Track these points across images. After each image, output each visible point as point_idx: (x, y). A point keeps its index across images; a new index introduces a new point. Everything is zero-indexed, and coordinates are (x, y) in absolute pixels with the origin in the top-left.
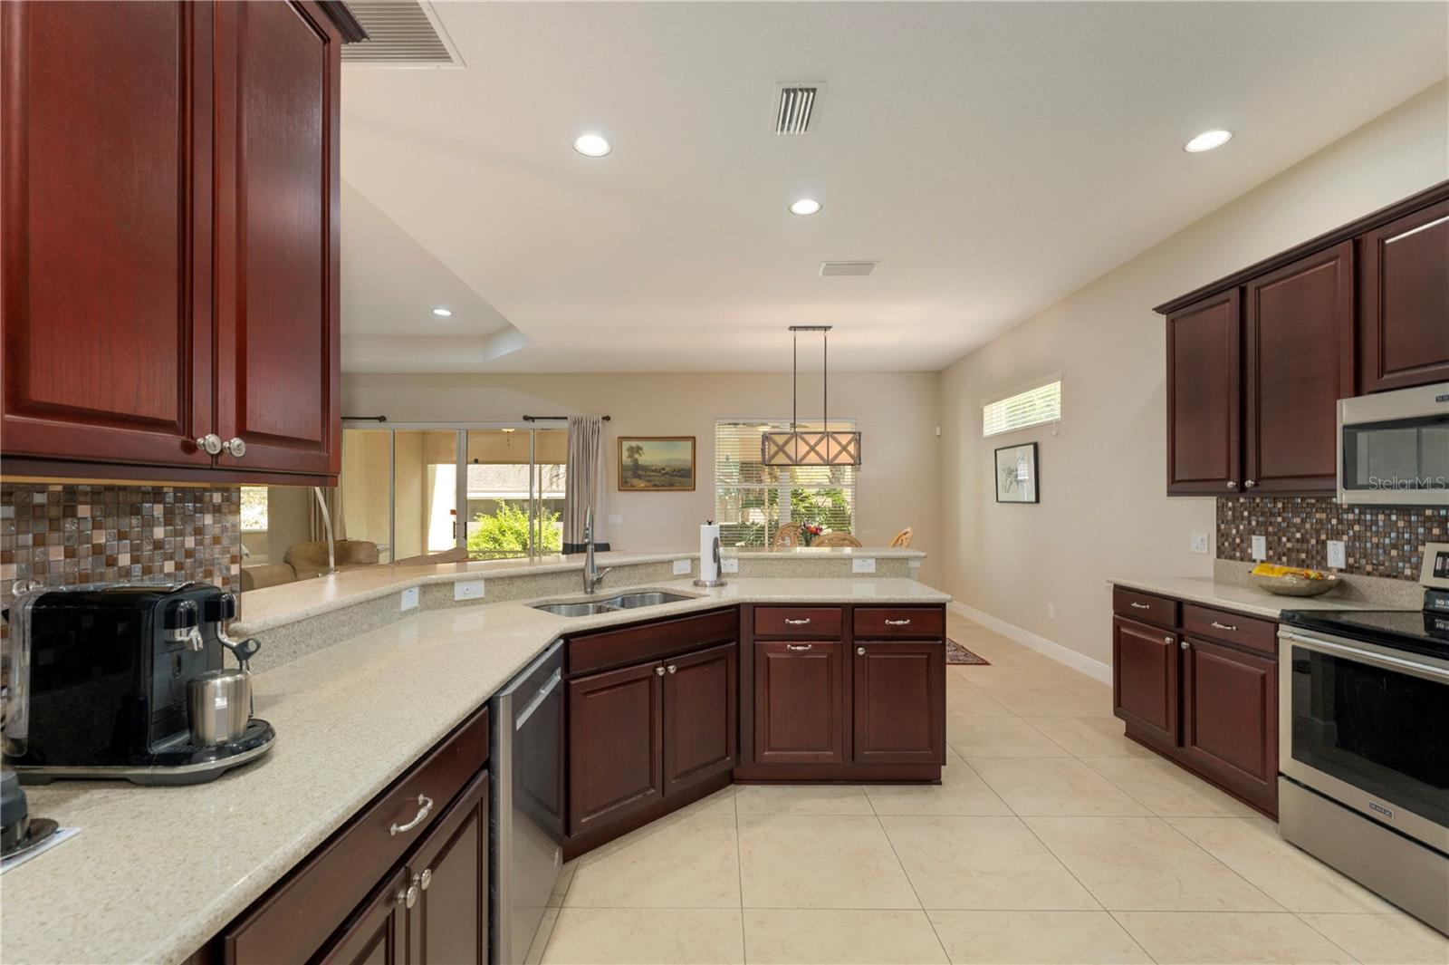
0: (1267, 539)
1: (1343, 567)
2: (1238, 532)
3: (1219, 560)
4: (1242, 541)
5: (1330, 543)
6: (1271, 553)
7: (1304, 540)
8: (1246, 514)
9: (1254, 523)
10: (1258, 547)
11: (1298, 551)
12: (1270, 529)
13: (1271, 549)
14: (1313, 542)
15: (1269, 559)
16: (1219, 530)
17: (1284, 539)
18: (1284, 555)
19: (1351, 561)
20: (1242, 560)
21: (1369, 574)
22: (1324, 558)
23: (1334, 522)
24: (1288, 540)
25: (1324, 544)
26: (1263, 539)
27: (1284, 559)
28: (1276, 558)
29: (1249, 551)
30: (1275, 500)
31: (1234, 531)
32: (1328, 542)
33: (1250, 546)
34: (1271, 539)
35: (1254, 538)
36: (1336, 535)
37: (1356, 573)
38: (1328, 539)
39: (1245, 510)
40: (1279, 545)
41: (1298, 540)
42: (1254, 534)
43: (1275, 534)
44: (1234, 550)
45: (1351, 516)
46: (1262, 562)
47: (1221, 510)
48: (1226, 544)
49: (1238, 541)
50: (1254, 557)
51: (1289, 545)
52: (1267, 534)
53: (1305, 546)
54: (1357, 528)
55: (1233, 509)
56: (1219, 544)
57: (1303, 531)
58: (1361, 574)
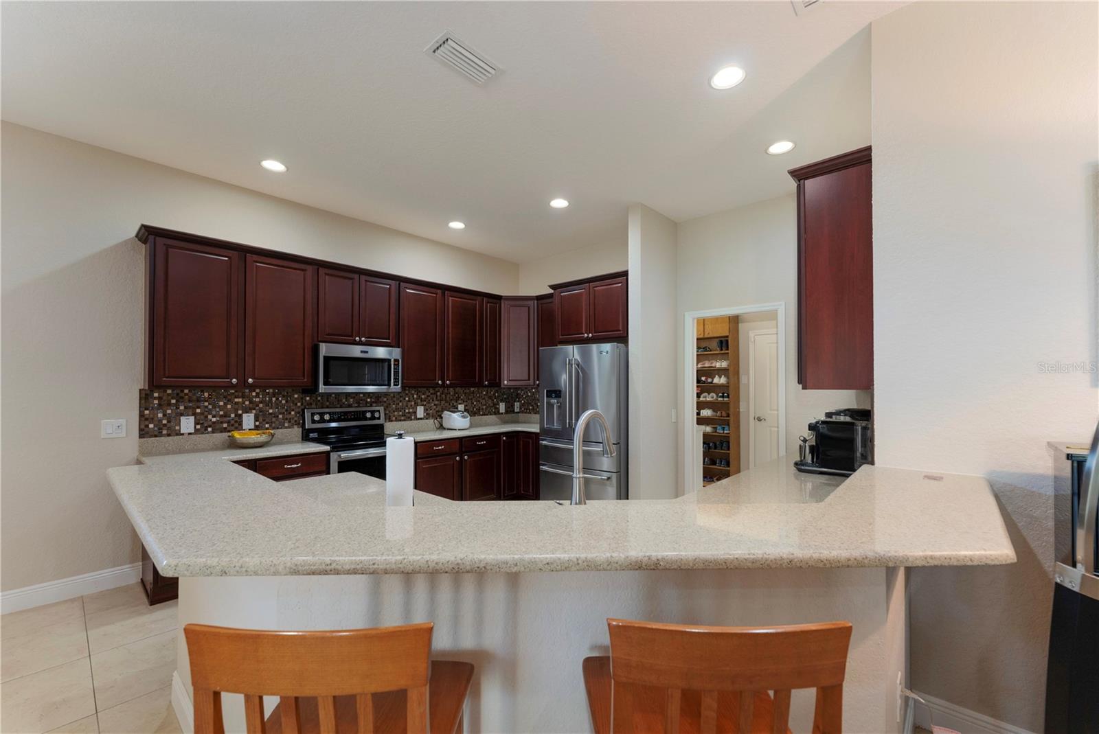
0: (195, 418)
1: (253, 427)
2: (164, 415)
3: (142, 440)
4: (169, 422)
6: (198, 426)
7: (225, 416)
8: (173, 401)
9: (182, 407)
10: (187, 424)
11: (222, 423)
12: (198, 411)
13: (199, 424)
14: (233, 415)
16: (141, 415)
17: (210, 416)
18: (209, 426)
19: (257, 423)
20: (169, 435)
22: (241, 424)
23: (247, 403)
24: (213, 416)
25: (241, 416)
26: (191, 419)
27: (210, 429)
28: (203, 430)
29: (177, 428)
30: (202, 391)
31: (160, 415)
32: (244, 415)
33: (178, 423)
34: (198, 417)
35: (183, 419)
36: (247, 411)
38: (243, 413)
39: (173, 398)
40: (205, 420)
41: (221, 416)
42: (182, 415)
43: (201, 414)
44: (161, 429)
45: (257, 400)
46: (189, 434)
48: (151, 425)
49: (164, 421)
50: (182, 432)
51: (214, 419)
52: (195, 415)
53: (226, 419)
54: (261, 405)
55: (159, 398)
56: (143, 427)
57: (225, 410)
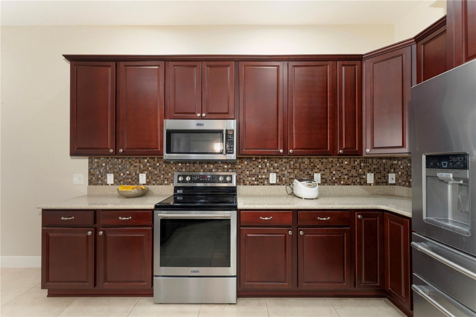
0: (114, 175)
1: (145, 183)
2: (100, 173)
3: (90, 186)
4: (102, 177)
5: (140, 175)
6: (116, 180)
7: (130, 174)
8: (104, 165)
9: (108, 168)
10: (110, 178)
11: (128, 179)
12: (116, 170)
13: (116, 179)
14: (134, 174)
15: (115, 183)
16: (89, 172)
17: (122, 174)
18: (122, 180)
19: (148, 181)
20: (102, 184)
21: (154, 184)
22: (138, 180)
23: (142, 166)
24: (124, 174)
25: (138, 175)
26: (112, 175)
27: (121, 182)
28: (118, 182)
29: (105, 180)
31: (98, 173)
33: (106, 178)
34: (116, 174)
35: (108, 175)
36: (142, 171)
37: (150, 185)
38: (139, 173)
39: (104, 162)
40: (120, 177)
41: (128, 174)
42: (108, 173)
43: (117, 172)
44: (98, 181)
45: (148, 164)
46: (112, 185)
47: (90, 163)
48: (94, 178)
49: (100, 177)
50: (108, 183)
51: (124, 177)
52: (114, 173)
53: (130, 176)
54: (150, 168)
55: (97, 162)
56: (90, 179)
57: (130, 170)
58: (152, 185)
